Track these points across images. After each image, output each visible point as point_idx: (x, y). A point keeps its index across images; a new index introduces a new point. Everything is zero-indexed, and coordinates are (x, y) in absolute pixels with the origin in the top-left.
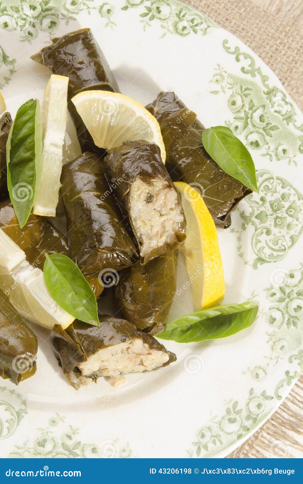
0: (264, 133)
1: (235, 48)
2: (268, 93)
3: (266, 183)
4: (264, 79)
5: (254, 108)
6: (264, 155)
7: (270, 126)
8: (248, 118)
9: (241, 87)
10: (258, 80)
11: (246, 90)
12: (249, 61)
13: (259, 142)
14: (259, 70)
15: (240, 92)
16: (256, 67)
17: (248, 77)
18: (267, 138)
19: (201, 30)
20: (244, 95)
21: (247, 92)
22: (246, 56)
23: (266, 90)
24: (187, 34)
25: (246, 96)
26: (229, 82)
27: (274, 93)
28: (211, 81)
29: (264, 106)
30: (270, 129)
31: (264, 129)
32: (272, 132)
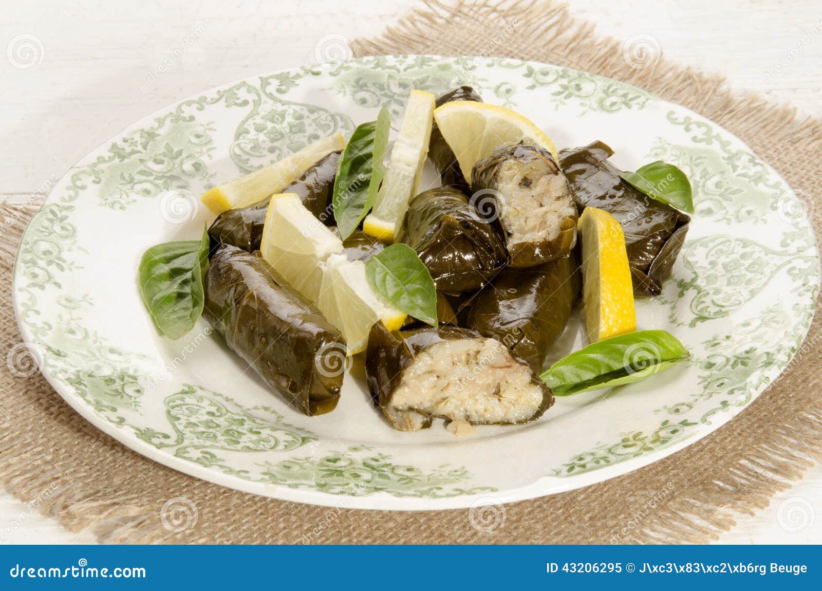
0: (721, 199)
1: (685, 119)
2: (729, 158)
3: (720, 247)
4: (724, 145)
5: (708, 177)
6: (719, 221)
7: (729, 191)
8: (699, 187)
9: (691, 158)
10: (716, 147)
11: (696, 159)
12: (704, 129)
13: (713, 208)
14: (718, 137)
15: (689, 162)
16: (714, 134)
17: (702, 146)
18: (725, 203)
19: (638, 104)
20: (694, 164)
21: (698, 161)
22: (699, 125)
23: (726, 155)
24: (617, 110)
25: (697, 165)
26: (674, 153)
27: (738, 156)
28: (649, 155)
29: (722, 173)
30: (731, 193)
31: (721, 195)
32: (733, 197)
